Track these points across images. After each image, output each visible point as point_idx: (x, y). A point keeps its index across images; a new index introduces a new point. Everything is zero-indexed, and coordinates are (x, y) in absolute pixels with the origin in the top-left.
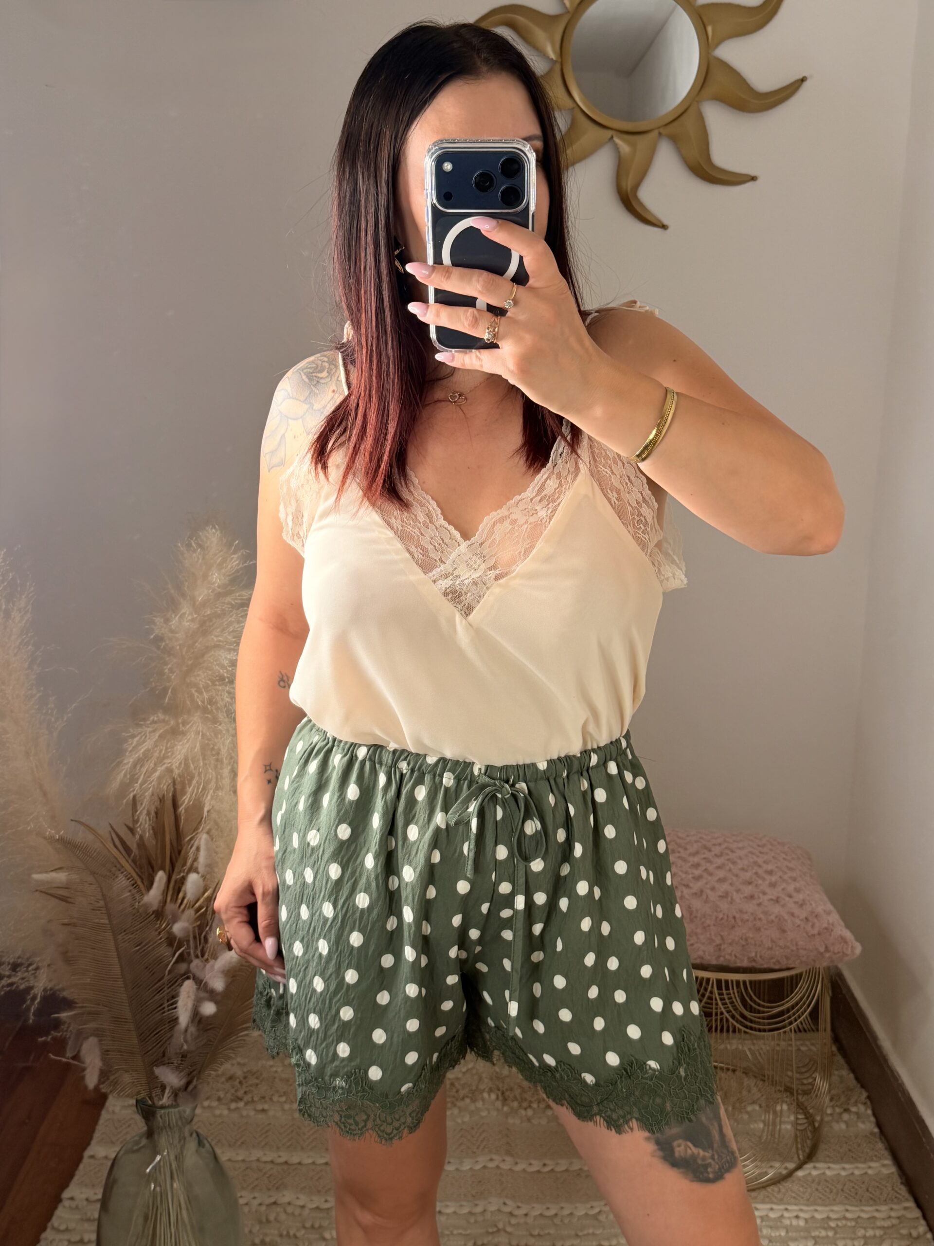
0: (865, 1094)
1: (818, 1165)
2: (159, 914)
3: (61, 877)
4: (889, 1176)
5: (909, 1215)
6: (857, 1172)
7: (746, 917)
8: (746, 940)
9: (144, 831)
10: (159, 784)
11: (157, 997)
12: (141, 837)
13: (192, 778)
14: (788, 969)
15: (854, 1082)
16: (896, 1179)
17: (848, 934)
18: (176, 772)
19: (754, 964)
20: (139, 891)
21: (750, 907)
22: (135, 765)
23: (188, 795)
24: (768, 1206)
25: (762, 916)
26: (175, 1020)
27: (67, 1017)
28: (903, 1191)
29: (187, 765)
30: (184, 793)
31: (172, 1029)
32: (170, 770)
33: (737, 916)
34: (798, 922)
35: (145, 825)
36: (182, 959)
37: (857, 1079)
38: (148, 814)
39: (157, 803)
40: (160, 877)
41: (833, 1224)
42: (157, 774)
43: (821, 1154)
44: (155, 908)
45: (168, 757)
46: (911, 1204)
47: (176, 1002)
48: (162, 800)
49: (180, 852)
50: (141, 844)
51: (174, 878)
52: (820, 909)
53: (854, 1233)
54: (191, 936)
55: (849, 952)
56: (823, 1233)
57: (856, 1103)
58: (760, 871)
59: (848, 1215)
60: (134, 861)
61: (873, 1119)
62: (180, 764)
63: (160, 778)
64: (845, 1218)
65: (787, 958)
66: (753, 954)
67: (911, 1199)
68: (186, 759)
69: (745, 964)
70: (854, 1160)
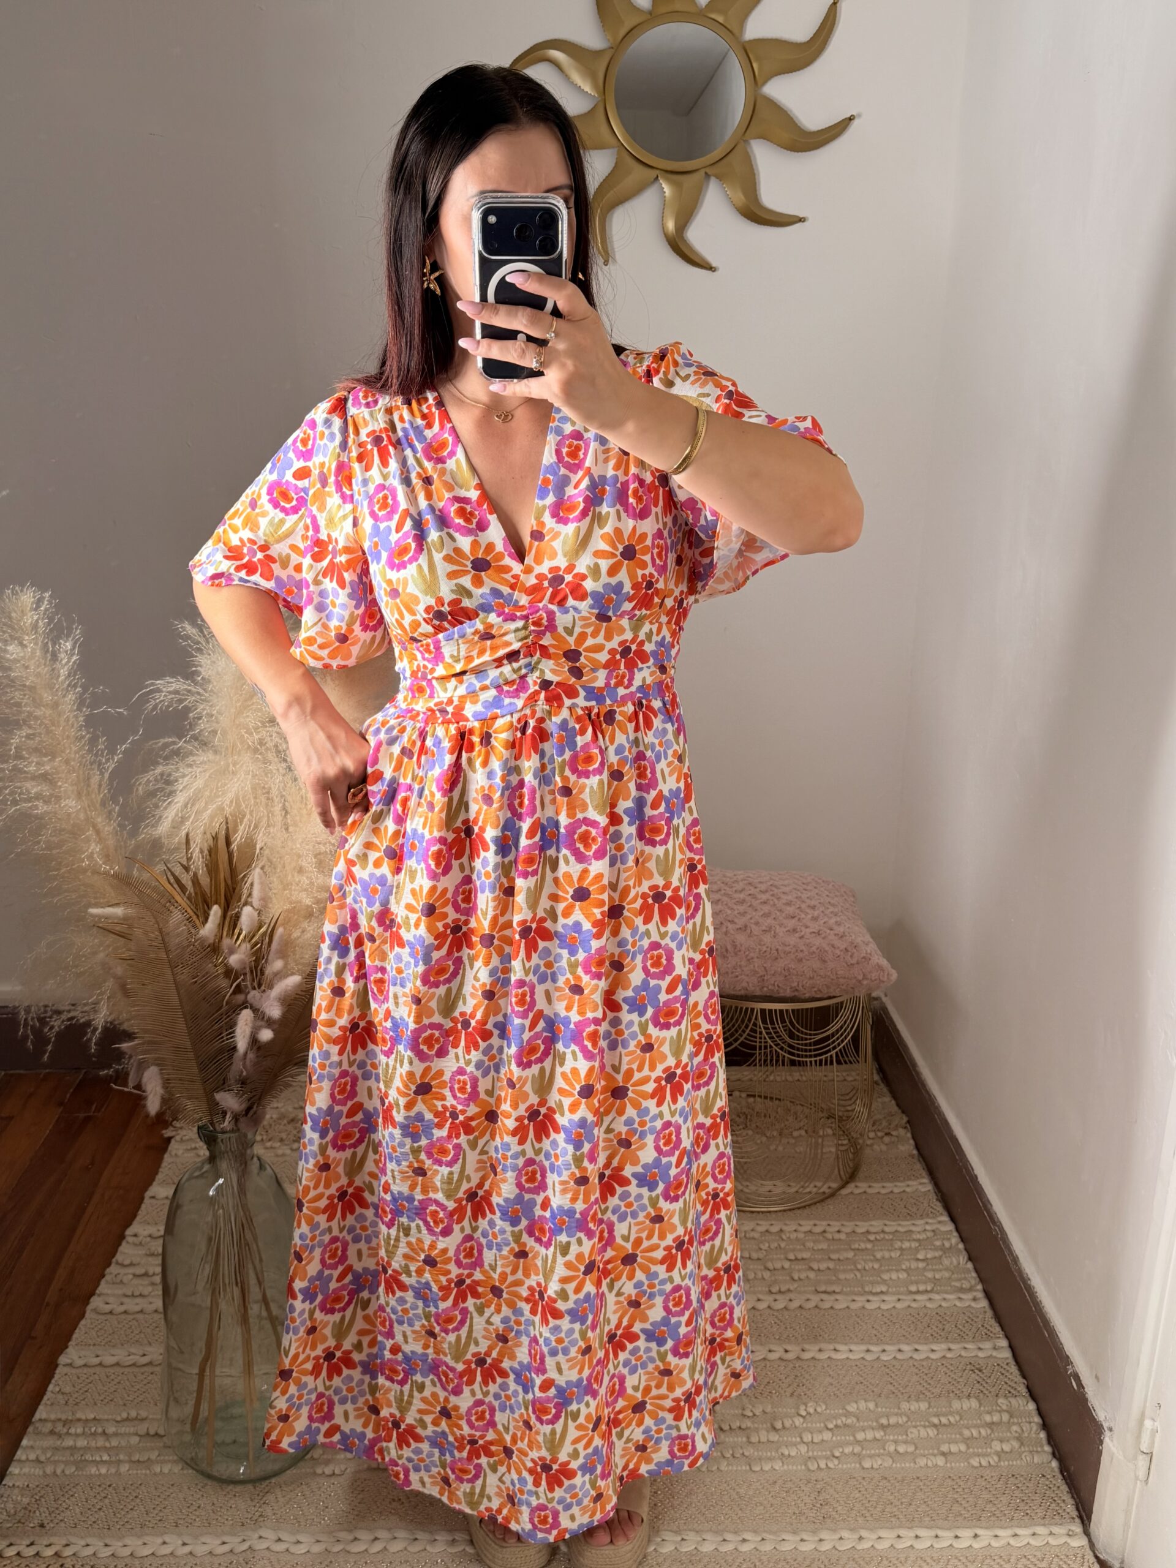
0: (905, 1119)
1: (859, 1184)
2: (215, 948)
3: (119, 911)
4: (925, 1193)
5: (944, 1228)
6: (896, 1190)
7: (787, 949)
8: (789, 970)
9: (197, 868)
10: (211, 822)
11: (216, 1027)
12: (195, 874)
13: (244, 816)
14: (830, 998)
15: (896, 1108)
16: (933, 1196)
17: (884, 962)
18: (228, 811)
19: (796, 993)
20: (195, 926)
21: (792, 940)
22: (186, 806)
23: (240, 832)
24: (812, 1223)
25: (803, 948)
26: (234, 1048)
27: (128, 1047)
28: (939, 1206)
29: (238, 805)
30: (236, 831)
31: (231, 1057)
32: (221, 809)
33: (780, 948)
34: (838, 952)
35: (199, 863)
36: (238, 990)
37: (898, 1105)
38: (202, 851)
39: (211, 842)
40: (216, 911)
41: (872, 1237)
42: (209, 812)
43: (861, 1175)
44: (211, 941)
45: (219, 797)
46: (945, 1218)
47: (233, 1032)
48: (215, 838)
49: (234, 889)
50: (195, 881)
51: (229, 914)
52: (859, 940)
53: (892, 1245)
54: (248, 970)
55: (885, 979)
56: (863, 1246)
57: (896, 1128)
58: (803, 906)
59: (887, 1229)
60: (189, 898)
61: (912, 1142)
62: (231, 802)
63: (212, 818)
64: (883, 1232)
65: (828, 987)
66: (795, 984)
67: (945, 1213)
68: (237, 799)
69: (788, 993)
70: (894, 1179)
